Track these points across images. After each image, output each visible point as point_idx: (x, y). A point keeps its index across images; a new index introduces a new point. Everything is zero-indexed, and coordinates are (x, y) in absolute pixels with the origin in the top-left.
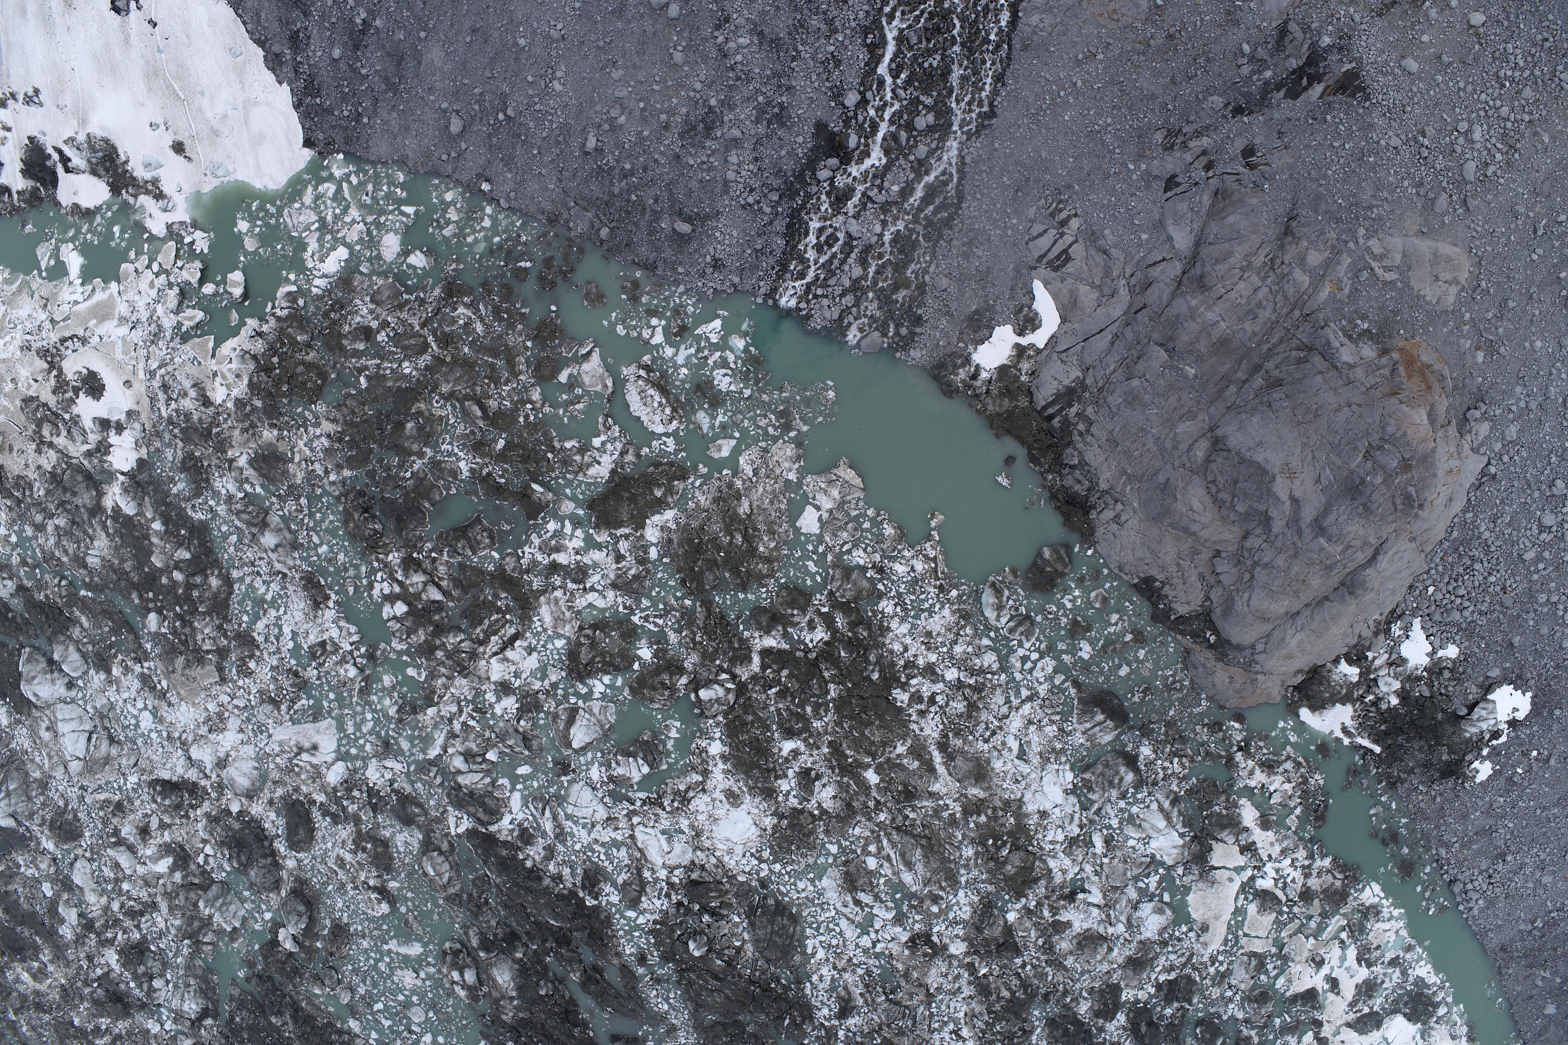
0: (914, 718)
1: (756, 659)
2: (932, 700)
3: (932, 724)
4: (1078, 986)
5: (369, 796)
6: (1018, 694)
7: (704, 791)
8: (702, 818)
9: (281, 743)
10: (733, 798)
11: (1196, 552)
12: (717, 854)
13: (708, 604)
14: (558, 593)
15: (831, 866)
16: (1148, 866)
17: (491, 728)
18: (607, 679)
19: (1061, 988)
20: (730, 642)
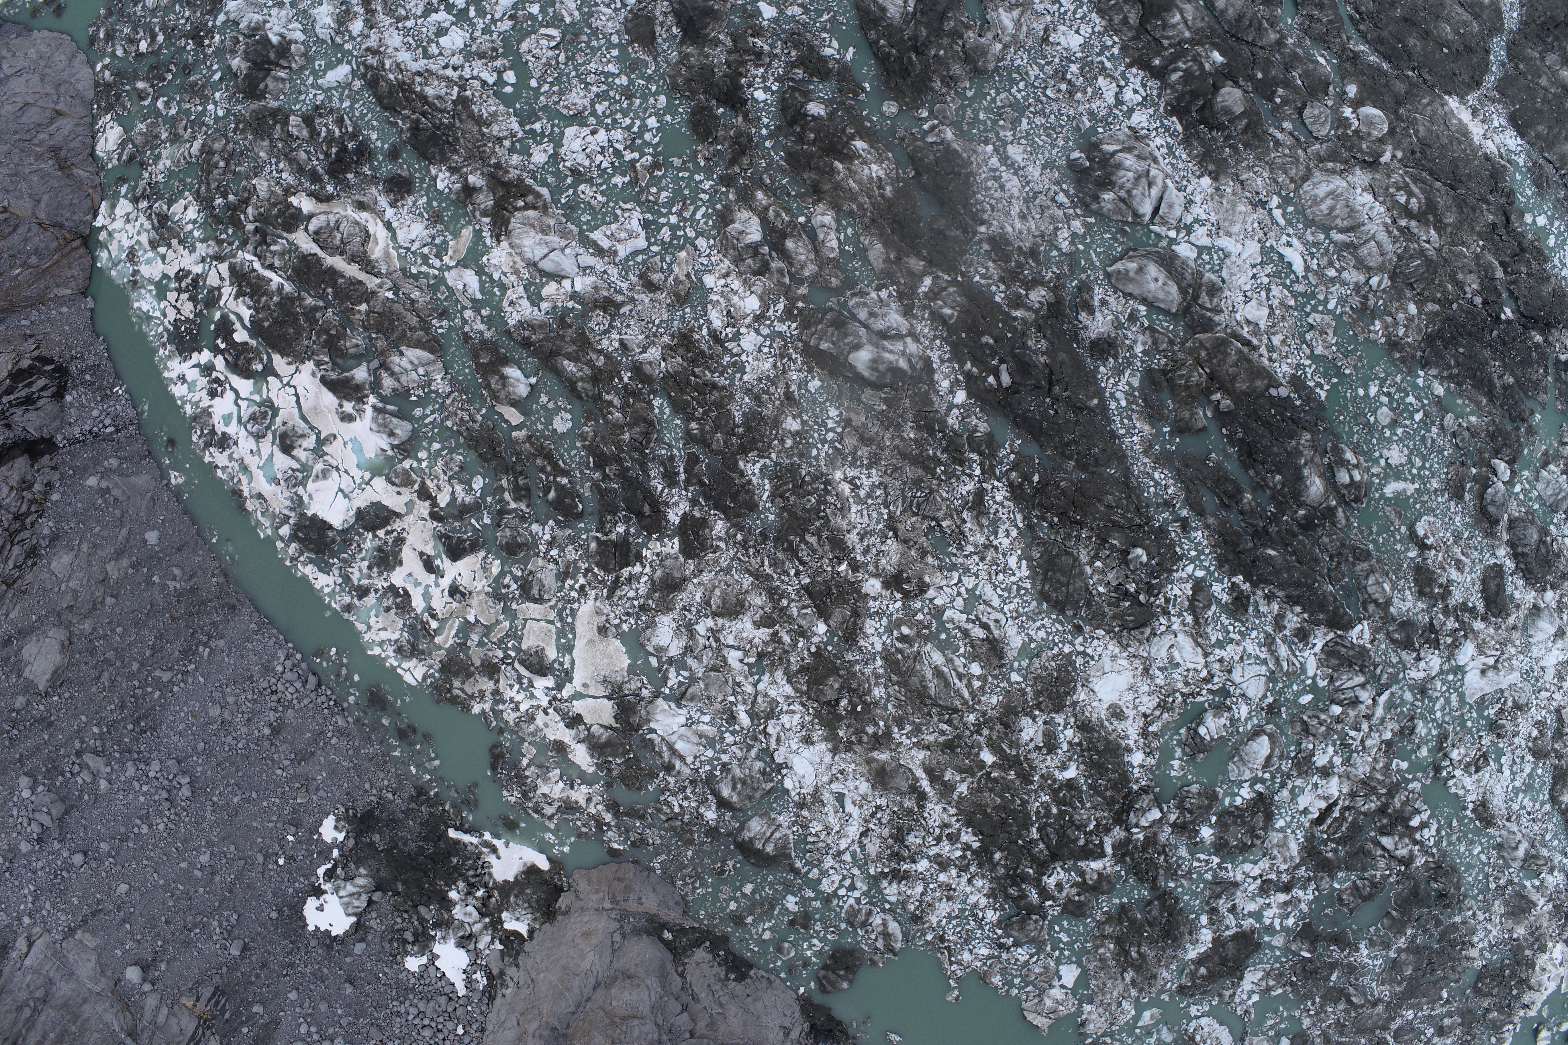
0: (954, 819)
1: (1109, 850)
2: (938, 840)
3: (935, 816)
4: (732, 553)
5: (1438, 640)
6: (854, 855)
7: (1145, 716)
8: (1146, 688)
9: (1512, 668)
10: (1117, 713)
11: (711, 1025)
12: (1125, 654)
13: (1154, 888)
14: (1284, 867)
15: (1015, 659)
16: (683, 695)
17: (1337, 732)
18: (1239, 801)
19: (751, 551)
20: (1132, 859)
